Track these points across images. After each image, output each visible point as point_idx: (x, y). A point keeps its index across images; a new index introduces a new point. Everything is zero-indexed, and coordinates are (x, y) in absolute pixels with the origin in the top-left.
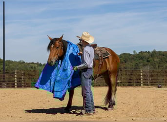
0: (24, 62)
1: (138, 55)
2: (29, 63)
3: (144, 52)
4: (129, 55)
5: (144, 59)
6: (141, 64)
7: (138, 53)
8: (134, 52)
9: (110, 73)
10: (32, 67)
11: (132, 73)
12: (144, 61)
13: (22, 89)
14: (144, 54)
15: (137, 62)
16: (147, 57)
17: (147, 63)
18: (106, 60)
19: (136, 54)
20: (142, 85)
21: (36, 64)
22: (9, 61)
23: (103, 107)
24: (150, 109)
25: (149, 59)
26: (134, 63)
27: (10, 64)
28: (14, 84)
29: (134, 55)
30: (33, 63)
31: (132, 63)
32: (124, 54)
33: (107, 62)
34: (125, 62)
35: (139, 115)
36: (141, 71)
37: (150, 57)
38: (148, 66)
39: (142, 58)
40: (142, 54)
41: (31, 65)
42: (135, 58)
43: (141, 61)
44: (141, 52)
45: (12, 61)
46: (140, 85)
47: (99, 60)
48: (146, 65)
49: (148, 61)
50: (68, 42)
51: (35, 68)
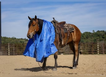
0: (15, 38)
1: (96, 33)
2: (19, 39)
3: (100, 31)
4: (90, 33)
5: (100, 36)
6: (98, 40)
7: (96, 32)
8: (93, 31)
9: (74, 42)
10: (21, 42)
11: (92, 46)
12: (100, 37)
13: (13, 56)
14: (100, 32)
15: (96, 38)
16: (102, 35)
17: (102, 39)
18: (72, 33)
19: (95, 32)
20: (98, 53)
21: (24, 39)
22: (5, 37)
23: (69, 67)
24: (103, 68)
25: (104, 36)
26: (93, 39)
27: (6, 40)
28: (8, 53)
29: (93, 34)
30: (22, 39)
31: (92, 38)
32: (86, 33)
33: (73, 35)
34: (87, 38)
35: (94, 72)
36: (98, 44)
37: (105, 34)
38: (103, 41)
39: (99, 36)
40: (99, 33)
41: (20, 40)
42: (94, 35)
43: (98, 37)
44: (98, 31)
45: (7, 38)
46: (97, 53)
47: (67, 33)
48: (102, 40)
49: (103, 38)
50: (43, 21)
51: (23, 42)
